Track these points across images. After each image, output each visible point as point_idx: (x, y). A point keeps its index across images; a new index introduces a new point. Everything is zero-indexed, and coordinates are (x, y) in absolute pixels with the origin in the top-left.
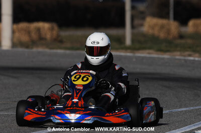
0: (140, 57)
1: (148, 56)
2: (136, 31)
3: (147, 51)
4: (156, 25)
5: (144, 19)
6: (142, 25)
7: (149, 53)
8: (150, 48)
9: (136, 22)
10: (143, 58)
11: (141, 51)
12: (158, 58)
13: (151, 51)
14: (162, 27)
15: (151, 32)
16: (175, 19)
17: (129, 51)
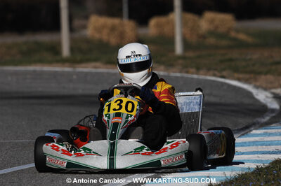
0: (82, 73)
1: (94, 70)
2: (77, 35)
3: (93, 64)
4: (104, 27)
5: (87, 18)
6: (85, 27)
7: (95, 67)
8: (96, 60)
9: (77, 23)
10: (87, 74)
11: (83, 65)
12: (108, 73)
13: (98, 64)
14: (113, 29)
15: (97, 36)
16: (131, 17)
17: (67, 64)
